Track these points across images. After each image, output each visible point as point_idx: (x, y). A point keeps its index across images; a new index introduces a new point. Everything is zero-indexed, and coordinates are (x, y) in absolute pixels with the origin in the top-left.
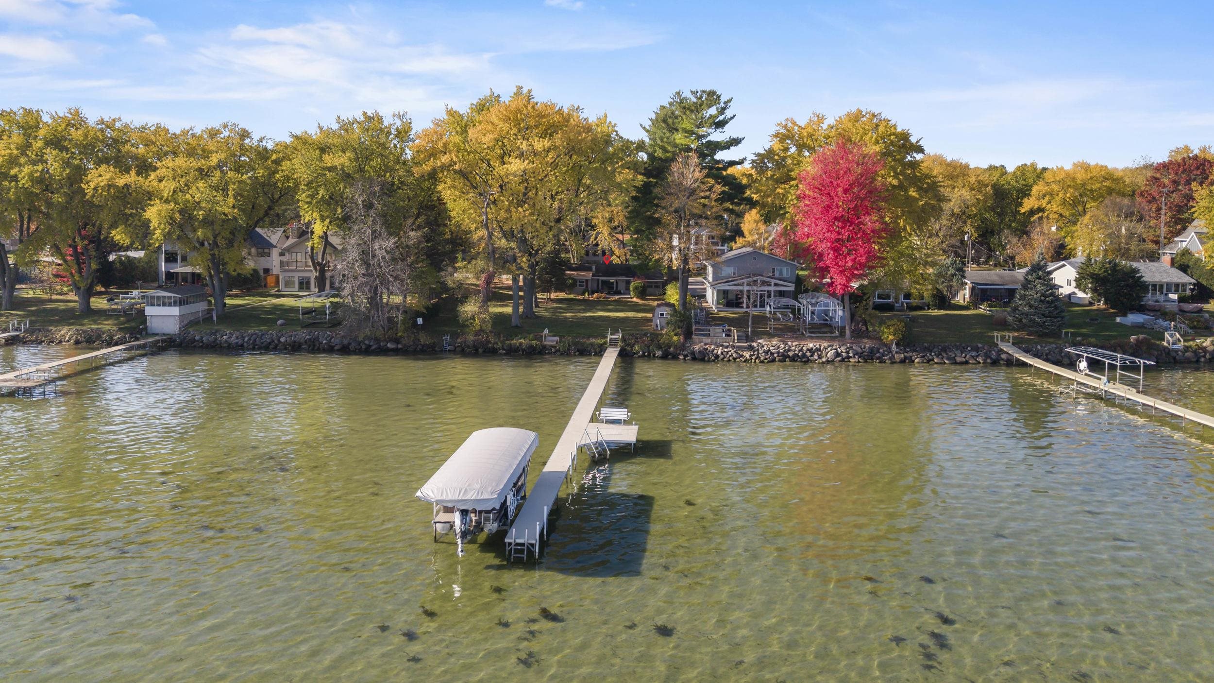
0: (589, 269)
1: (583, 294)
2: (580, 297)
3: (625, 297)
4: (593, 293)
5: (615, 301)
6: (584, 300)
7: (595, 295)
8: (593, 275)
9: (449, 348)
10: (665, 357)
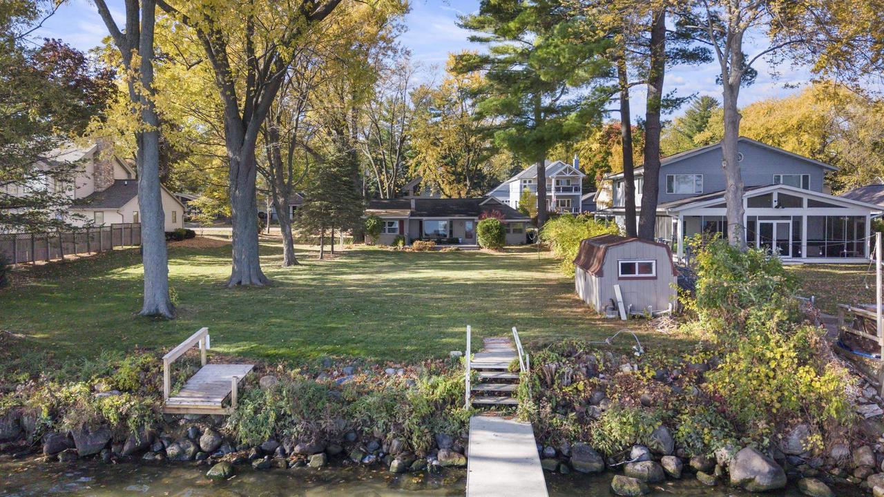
0: (407, 206)
1: (395, 243)
2: (390, 249)
3: (467, 248)
4: (411, 242)
5: (451, 253)
6: (396, 253)
7: (416, 244)
8: (412, 214)
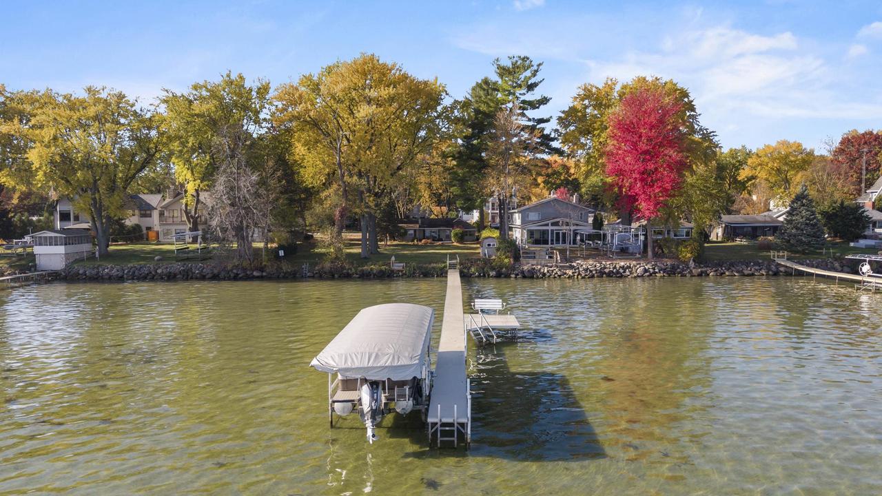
2: (412, 243)
3: (446, 243)
5: (440, 244)
6: (414, 245)
7: (423, 241)
8: (420, 227)
9: (308, 274)
10: (499, 276)
